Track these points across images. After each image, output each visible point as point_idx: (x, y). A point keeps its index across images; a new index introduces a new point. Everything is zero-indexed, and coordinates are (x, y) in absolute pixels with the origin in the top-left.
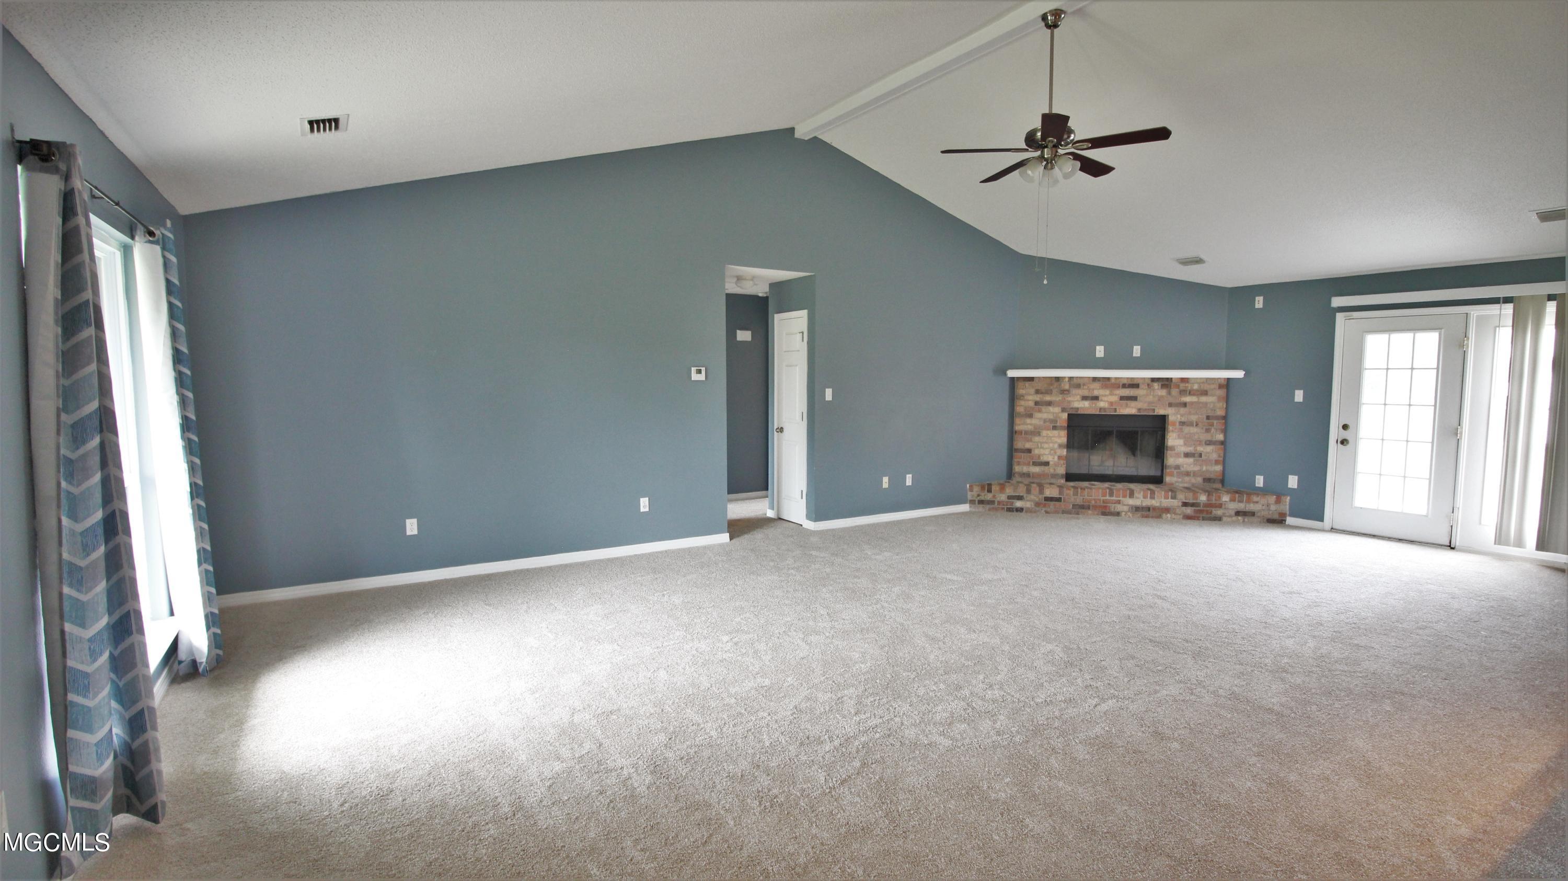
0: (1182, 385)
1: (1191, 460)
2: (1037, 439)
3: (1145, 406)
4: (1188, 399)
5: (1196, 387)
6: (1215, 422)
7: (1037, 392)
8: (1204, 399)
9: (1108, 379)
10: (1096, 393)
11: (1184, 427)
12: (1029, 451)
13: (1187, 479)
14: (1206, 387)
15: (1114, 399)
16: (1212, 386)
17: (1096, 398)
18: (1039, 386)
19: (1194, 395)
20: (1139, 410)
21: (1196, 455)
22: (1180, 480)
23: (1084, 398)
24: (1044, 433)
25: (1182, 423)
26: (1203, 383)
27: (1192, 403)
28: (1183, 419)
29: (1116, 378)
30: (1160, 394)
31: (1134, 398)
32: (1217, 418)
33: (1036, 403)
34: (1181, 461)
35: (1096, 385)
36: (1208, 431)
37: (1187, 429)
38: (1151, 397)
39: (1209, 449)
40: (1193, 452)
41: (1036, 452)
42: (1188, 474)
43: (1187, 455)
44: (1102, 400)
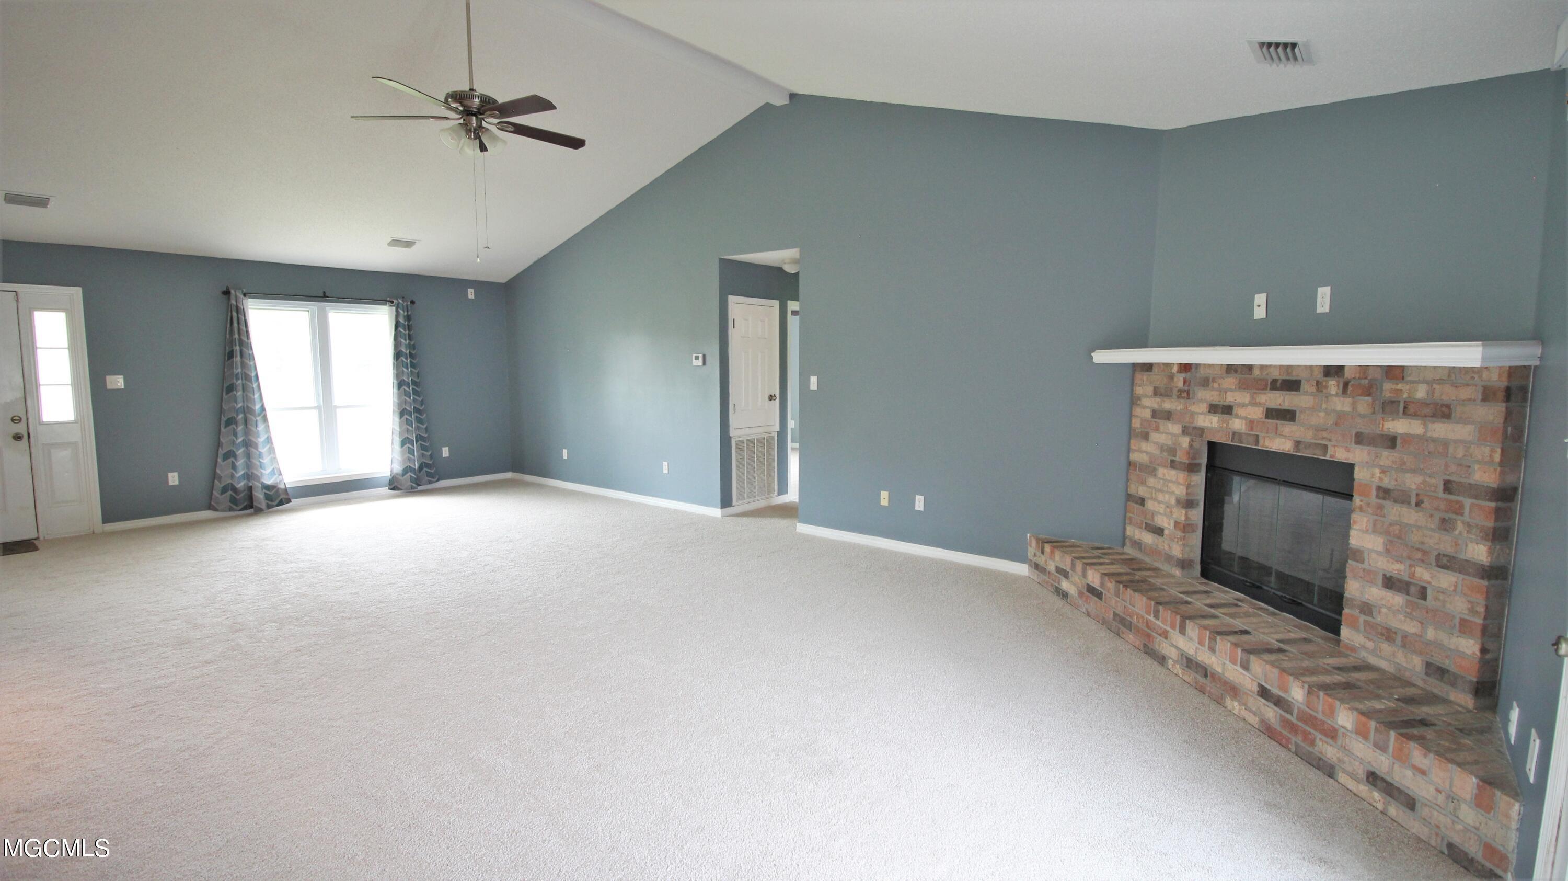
0: (1388, 387)
1: (1397, 599)
2: (1151, 481)
3: (1308, 436)
4: (1399, 426)
5: (1421, 393)
6: (1467, 502)
7: (1156, 392)
8: (1440, 429)
9: (1250, 368)
10: (1231, 398)
11: (1387, 504)
12: (1142, 501)
13: (1386, 647)
14: (1446, 394)
15: (1257, 413)
16: (1465, 393)
17: (1227, 410)
18: (1157, 378)
19: (1415, 415)
20: (1298, 443)
21: (1413, 589)
22: (1370, 645)
23: (1214, 409)
24: (1162, 471)
25: (1384, 493)
26: (1440, 381)
27: (1408, 439)
28: (1387, 482)
29: (1262, 367)
30: (1339, 408)
31: (1288, 415)
32: (1474, 491)
33: (1155, 414)
34: (1375, 593)
35: (1230, 381)
36: (1445, 525)
37: (1394, 511)
38: (1322, 414)
39: (1446, 580)
40: (1406, 579)
41: (1150, 505)
42: (1388, 635)
43: (1390, 583)
44: (1237, 416)
